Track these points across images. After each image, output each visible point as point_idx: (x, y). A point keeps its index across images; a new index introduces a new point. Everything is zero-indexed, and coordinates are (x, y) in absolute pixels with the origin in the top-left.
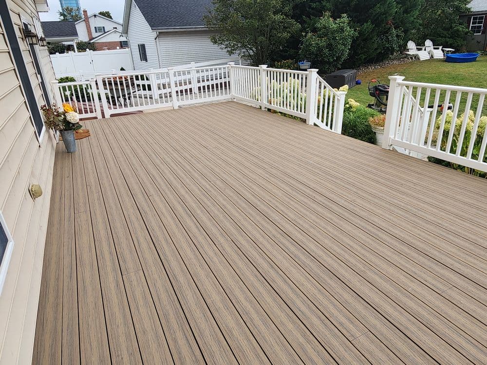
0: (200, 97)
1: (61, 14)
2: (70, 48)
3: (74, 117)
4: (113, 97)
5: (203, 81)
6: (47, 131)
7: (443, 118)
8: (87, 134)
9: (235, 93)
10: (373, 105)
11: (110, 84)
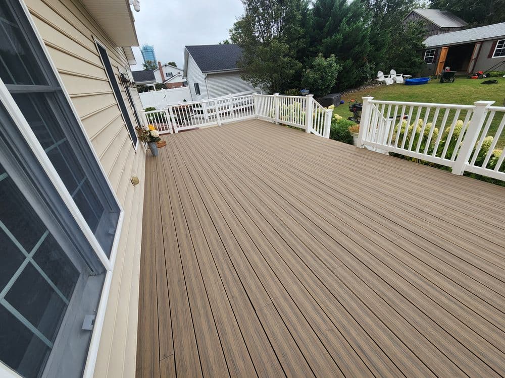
0: (235, 117)
1: (145, 66)
2: (151, 88)
3: (155, 133)
4: (179, 120)
5: (237, 106)
6: (140, 143)
7: (400, 125)
8: (164, 144)
9: (257, 113)
10: (352, 118)
11: (177, 111)
